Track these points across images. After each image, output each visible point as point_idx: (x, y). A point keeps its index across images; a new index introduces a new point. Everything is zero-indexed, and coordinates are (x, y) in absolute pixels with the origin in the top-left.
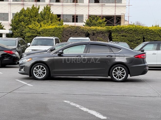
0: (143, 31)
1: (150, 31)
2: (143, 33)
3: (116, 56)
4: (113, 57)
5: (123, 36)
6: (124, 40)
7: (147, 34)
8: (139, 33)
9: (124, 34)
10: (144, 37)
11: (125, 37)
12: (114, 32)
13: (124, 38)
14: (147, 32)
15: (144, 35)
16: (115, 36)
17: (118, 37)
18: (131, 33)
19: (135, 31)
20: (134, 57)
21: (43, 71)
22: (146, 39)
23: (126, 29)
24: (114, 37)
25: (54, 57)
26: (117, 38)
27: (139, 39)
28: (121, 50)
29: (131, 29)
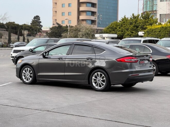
3: (96, 59)
4: (93, 60)
20: (115, 60)
25: (39, 59)
28: (105, 51)
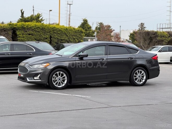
0: (50, 29)
1: (57, 29)
2: (50, 32)
3: (136, 58)
4: (134, 59)
5: (29, 34)
6: (31, 39)
7: (54, 32)
8: (46, 31)
9: (31, 32)
10: (51, 36)
11: (32, 35)
12: (19, 30)
13: (31, 37)
14: (54, 30)
15: (51, 34)
16: (20, 34)
17: (24, 35)
18: (39, 32)
19: (42, 29)
20: (151, 58)
21: (62, 78)
22: (52, 38)
23: (33, 27)
24: (20, 36)
25: (75, 61)
26: (24, 37)
27: (47, 39)
28: (138, 51)
29: (38, 27)
